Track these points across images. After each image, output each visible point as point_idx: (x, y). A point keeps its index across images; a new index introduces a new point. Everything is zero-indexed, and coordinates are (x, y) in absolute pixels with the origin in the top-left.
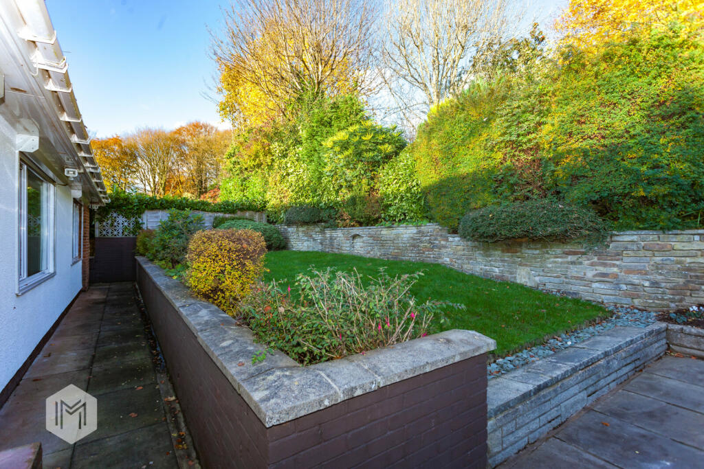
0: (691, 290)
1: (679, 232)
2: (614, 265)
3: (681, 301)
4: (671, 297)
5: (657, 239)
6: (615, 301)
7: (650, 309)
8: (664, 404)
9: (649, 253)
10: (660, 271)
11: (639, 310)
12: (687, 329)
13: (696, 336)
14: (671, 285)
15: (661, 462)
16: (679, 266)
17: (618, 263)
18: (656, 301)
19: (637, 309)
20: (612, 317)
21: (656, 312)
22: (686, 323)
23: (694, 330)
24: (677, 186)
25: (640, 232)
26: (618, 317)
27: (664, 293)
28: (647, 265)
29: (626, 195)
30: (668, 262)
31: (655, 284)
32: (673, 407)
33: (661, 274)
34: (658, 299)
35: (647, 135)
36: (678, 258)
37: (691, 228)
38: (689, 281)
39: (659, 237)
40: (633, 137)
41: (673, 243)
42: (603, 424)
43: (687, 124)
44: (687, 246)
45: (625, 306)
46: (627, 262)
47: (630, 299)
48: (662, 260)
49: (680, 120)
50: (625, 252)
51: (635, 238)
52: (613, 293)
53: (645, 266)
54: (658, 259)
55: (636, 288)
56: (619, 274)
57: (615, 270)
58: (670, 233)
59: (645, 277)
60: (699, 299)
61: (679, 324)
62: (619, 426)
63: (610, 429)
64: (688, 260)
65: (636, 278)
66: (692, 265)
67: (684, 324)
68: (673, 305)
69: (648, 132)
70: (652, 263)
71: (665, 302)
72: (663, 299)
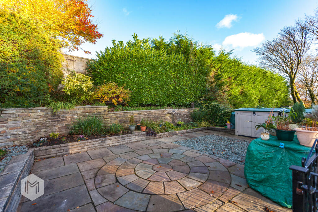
0: (38, 132)
1: (33, 108)
2: (4, 126)
3: (34, 137)
4: (31, 137)
5: (24, 112)
6: (5, 145)
7: (22, 144)
8: (49, 181)
9: (21, 118)
10: (26, 126)
11: (18, 146)
12: (42, 148)
13: (45, 150)
14: (30, 131)
15: (63, 202)
16: (33, 123)
17: (5, 125)
18: (25, 140)
19: (17, 146)
20: (7, 153)
21: (25, 145)
22: (40, 146)
23: (44, 148)
24: (33, 88)
25: (16, 109)
26: (10, 153)
27: (28, 136)
28: (20, 124)
29: (11, 90)
30: (29, 122)
31: (24, 132)
32: (52, 180)
33: (26, 127)
34: (26, 139)
35: (21, 63)
36: (33, 120)
37: (37, 107)
38: (37, 129)
39: (25, 111)
40: (14, 62)
41: (31, 113)
42: (33, 205)
43: (36, 63)
44: (36, 114)
45: (10, 146)
46: (11, 124)
47: (12, 142)
48: (27, 121)
49: (34, 61)
50: (9, 119)
51: (14, 111)
52: (4, 141)
53: (19, 125)
54: (25, 121)
55: (15, 136)
56: (6, 130)
57: (4, 128)
58: (30, 109)
59: (19, 130)
60: (41, 135)
61: (38, 147)
62: (40, 200)
63: (37, 205)
64: (37, 120)
65: (15, 131)
66: (38, 122)
67: (40, 147)
68: (31, 140)
69: (21, 62)
70: (22, 123)
71: (28, 140)
72: (28, 139)
